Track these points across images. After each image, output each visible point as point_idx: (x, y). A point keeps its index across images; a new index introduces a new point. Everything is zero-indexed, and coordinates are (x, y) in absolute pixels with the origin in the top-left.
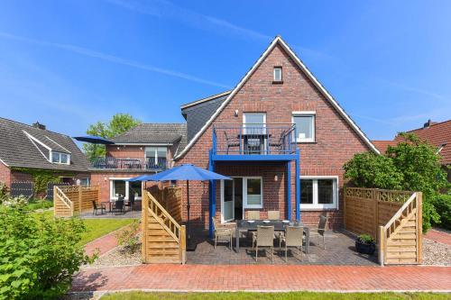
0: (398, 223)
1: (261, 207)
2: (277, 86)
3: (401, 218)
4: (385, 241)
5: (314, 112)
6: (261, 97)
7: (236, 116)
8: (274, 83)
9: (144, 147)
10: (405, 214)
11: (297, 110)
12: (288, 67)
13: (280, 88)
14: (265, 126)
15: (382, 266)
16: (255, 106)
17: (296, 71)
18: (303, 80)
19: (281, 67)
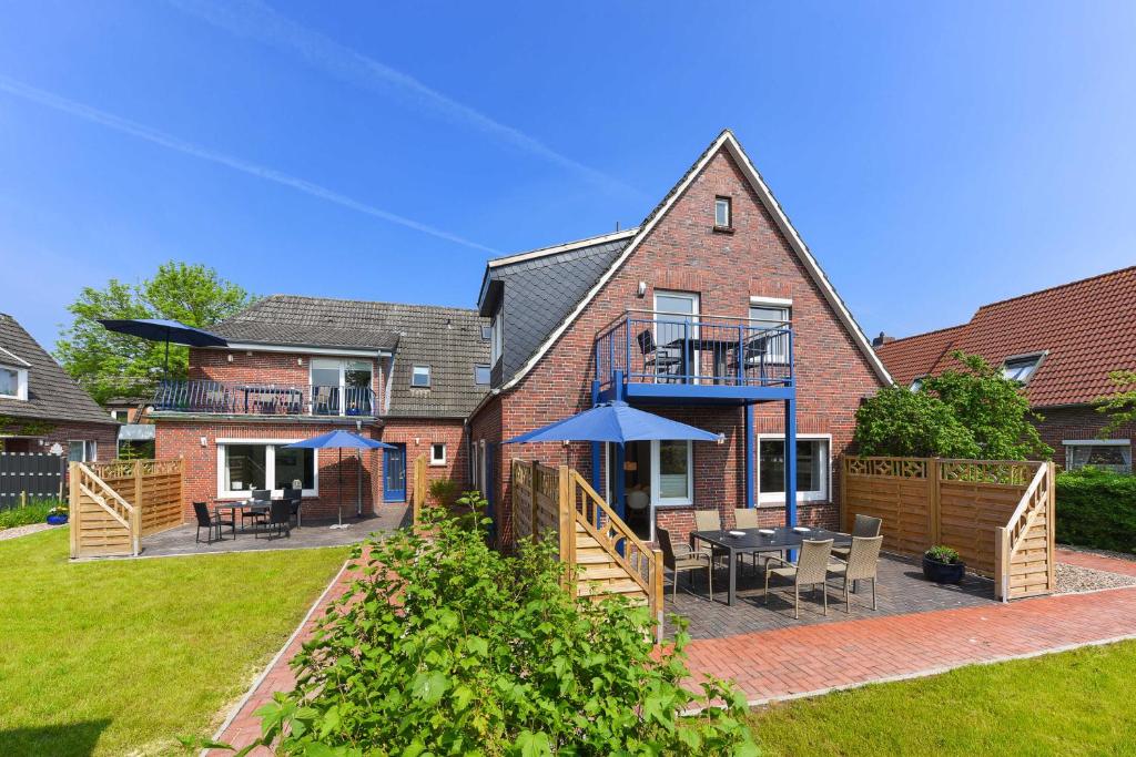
0: (1023, 520)
1: (687, 502)
2: (721, 238)
3: (1027, 511)
4: (1008, 556)
5: (789, 302)
6: (690, 258)
7: (641, 296)
8: (717, 231)
9: (307, 357)
10: (1032, 503)
11: (759, 293)
12: (742, 199)
13: (729, 244)
14: (696, 320)
15: (1005, 601)
16: (677, 277)
17: (756, 212)
18: (770, 233)
19: (729, 199)
